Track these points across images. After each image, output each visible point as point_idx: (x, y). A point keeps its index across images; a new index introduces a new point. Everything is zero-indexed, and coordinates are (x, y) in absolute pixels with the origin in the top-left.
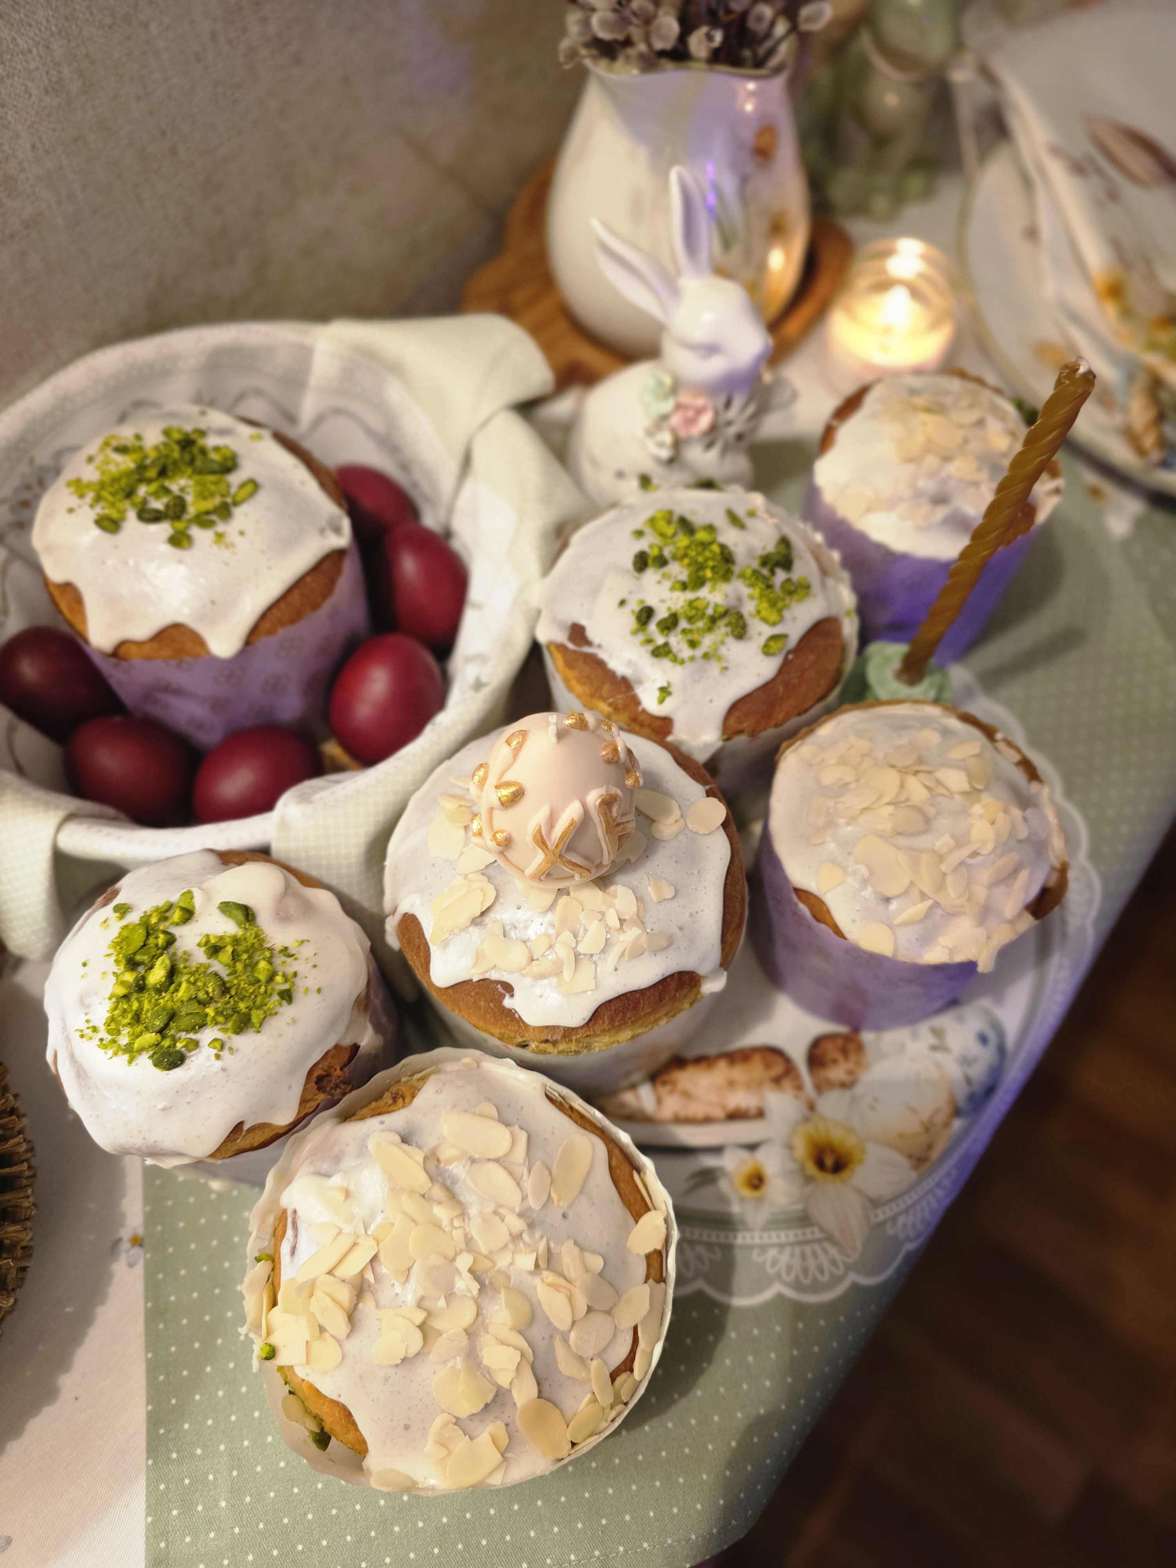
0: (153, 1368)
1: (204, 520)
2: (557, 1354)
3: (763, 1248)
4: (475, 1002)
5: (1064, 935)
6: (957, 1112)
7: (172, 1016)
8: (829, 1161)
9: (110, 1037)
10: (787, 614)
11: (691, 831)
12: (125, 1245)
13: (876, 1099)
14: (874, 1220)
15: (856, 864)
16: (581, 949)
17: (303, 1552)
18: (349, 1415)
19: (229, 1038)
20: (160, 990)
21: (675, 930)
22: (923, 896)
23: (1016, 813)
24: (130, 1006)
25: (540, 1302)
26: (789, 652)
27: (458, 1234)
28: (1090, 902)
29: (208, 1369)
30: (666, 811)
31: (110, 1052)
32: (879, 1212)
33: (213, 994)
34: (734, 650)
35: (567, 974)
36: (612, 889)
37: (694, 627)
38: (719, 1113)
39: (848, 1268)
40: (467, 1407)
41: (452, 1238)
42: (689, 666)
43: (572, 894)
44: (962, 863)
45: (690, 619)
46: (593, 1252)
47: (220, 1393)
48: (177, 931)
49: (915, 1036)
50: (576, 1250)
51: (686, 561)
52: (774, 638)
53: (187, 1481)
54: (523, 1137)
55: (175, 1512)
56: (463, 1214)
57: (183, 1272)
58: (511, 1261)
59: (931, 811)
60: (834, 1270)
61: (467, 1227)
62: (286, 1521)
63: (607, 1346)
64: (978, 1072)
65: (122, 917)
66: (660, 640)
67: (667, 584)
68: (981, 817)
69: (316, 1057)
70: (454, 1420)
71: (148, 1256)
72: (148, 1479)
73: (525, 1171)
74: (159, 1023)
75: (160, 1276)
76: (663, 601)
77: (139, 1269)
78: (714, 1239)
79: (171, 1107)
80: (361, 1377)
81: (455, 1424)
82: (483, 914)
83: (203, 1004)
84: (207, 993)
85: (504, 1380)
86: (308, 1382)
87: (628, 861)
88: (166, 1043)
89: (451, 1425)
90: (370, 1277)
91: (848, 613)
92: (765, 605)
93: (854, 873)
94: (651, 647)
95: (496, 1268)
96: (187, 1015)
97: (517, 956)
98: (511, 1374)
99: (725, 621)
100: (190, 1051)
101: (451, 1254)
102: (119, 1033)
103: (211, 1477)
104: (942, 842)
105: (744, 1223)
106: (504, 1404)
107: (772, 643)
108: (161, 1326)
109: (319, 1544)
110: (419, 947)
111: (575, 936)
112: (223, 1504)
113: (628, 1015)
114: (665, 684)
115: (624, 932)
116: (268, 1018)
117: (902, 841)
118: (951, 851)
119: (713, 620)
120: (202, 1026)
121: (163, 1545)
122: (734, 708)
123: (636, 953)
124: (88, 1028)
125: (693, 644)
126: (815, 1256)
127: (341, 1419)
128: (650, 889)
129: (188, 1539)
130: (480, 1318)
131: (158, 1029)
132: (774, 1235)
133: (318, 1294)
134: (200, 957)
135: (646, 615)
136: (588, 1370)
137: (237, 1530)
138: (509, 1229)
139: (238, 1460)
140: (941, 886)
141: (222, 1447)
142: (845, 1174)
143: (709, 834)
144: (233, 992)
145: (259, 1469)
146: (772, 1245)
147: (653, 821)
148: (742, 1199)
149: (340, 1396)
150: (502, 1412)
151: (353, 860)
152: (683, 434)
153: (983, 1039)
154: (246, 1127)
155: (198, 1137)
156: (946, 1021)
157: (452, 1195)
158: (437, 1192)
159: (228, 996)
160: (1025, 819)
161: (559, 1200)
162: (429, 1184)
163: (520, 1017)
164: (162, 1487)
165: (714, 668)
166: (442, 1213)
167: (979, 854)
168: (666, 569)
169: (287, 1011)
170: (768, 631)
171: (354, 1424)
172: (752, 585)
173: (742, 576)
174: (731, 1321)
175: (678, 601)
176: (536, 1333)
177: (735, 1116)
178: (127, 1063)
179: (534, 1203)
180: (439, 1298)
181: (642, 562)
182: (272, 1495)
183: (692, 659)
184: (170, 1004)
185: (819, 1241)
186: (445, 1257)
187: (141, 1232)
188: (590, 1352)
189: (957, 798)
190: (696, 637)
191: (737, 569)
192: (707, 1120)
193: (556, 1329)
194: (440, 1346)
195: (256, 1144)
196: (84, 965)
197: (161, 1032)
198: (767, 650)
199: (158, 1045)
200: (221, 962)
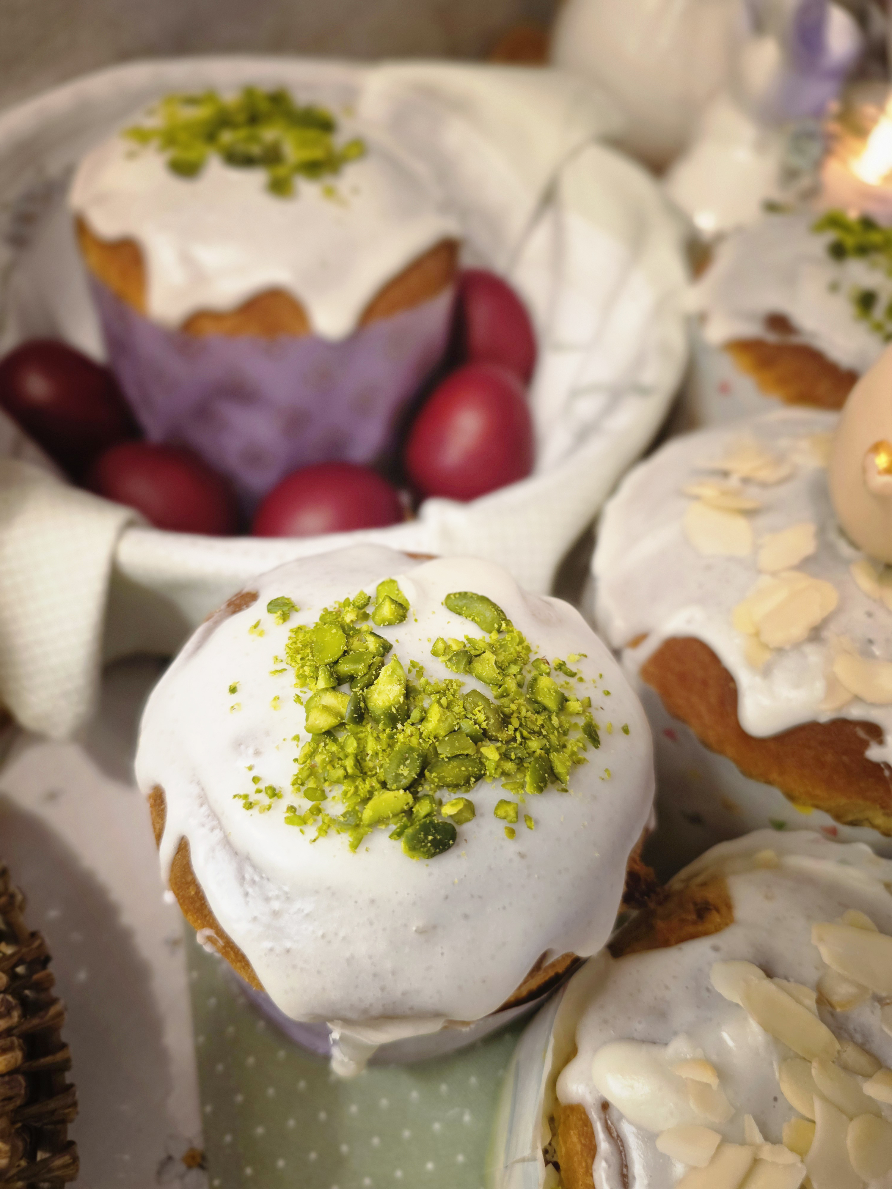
1: (310, 170)
7: (426, 762)
9: (307, 805)
12: (178, 1167)
19: (527, 800)
20: (393, 719)
24: (342, 749)
31: (312, 831)
33: (487, 725)
48: (389, 635)
65: (285, 617)
66: (890, 327)
67: (879, 271)
69: (635, 837)
76: (883, 287)
79: (435, 927)
82: (825, 621)
83: (475, 740)
84: (477, 724)
88: (423, 809)
96: (451, 759)
100: (464, 822)
120: (479, 777)
131: (405, 782)
135: (867, 299)
144: (515, 723)
154: (549, 961)
155: (484, 981)
158: (853, 1055)
159: (511, 728)
162: (838, 1044)
168: (871, 259)
169: (597, 758)
178: (348, 848)
181: (838, 251)
184: (417, 741)
196: (235, 690)
197: (412, 787)
199: (409, 812)
200: (479, 678)
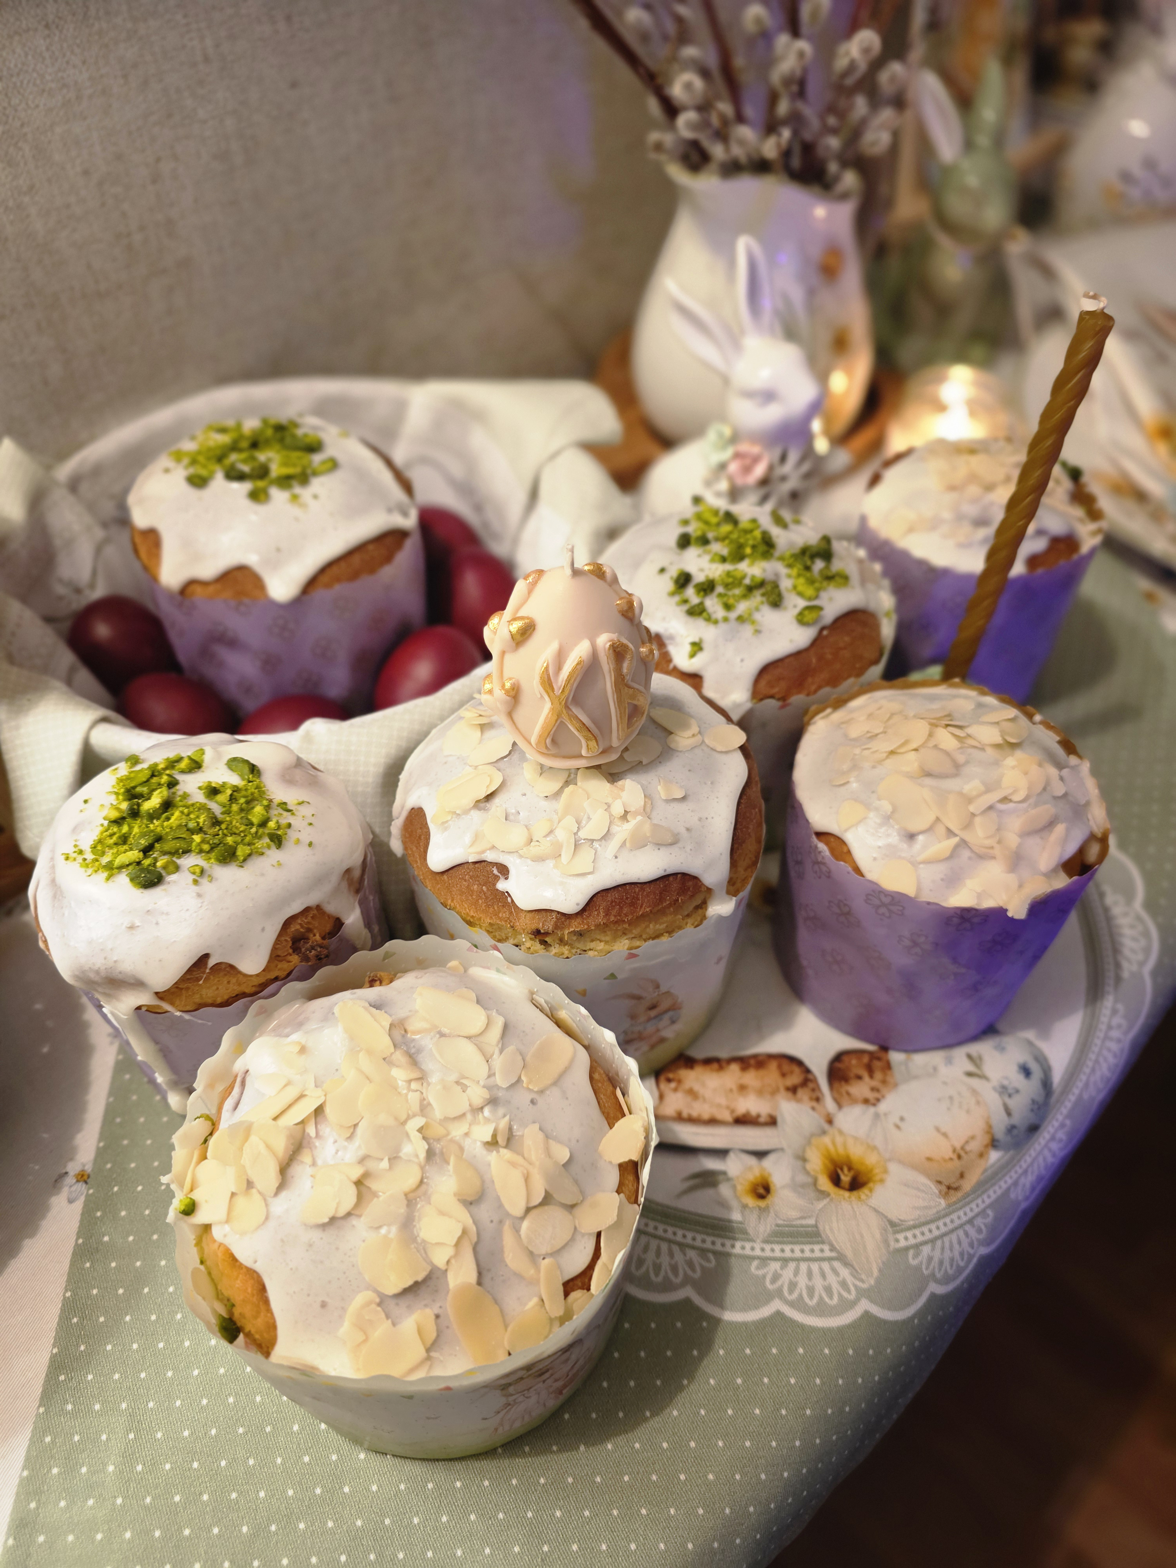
0: (69, 1308)
1: (285, 482)
2: (505, 1243)
3: (764, 1261)
4: (468, 887)
5: (1118, 979)
6: (994, 1143)
7: (159, 839)
8: (846, 1178)
9: (93, 858)
10: (824, 595)
11: (708, 746)
12: (70, 1180)
13: (902, 1119)
14: (893, 1245)
15: (879, 800)
16: (582, 834)
17: (189, 1538)
18: (263, 1289)
19: (211, 867)
20: (153, 816)
21: (683, 831)
22: (950, 833)
23: (1053, 771)
24: (120, 831)
25: (493, 1181)
26: (823, 629)
27: (414, 1098)
28: (1147, 950)
29: (128, 1318)
30: (685, 726)
31: (90, 871)
32: (900, 1237)
33: (203, 826)
34: (767, 616)
35: (565, 858)
36: (620, 783)
37: (730, 593)
38: (727, 1117)
39: (862, 1293)
40: (394, 1284)
41: (407, 1101)
42: (723, 626)
43: (579, 784)
44: (991, 808)
45: (727, 586)
46: (560, 1142)
47: (135, 1346)
48: (181, 777)
49: (949, 1061)
50: (541, 1136)
51: (727, 542)
52: (808, 608)
53: (77, 1438)
54: (499, 1022)
55: (55, 1471)
56: (422, 1078)
57: (123, 1213)
58: (466, 1131)
59: (961, 758)
60: (845, 1294)
61: (424, 1091)
62: (177, 1498)
63: (563, 1247)
64: (1020, 1104)
65: (132, 766)
66: (695, 600)
67: (707, 558)
68: (1013, 768)
69: (296, 907)
70: (378, 1300)
71: (91, 1191)
72: (35, 1428)
73: (497, 1052)
74: (143, 842)
75: (99, 1214)
76: (702, 570)
77: (79, 1205)
78: (708, 1245)
80: (282, 1241)
81: (379, 1305)
82: (489, 797)
83: (192, 832)
84: (198, 824)
85: (440, 1258)
86: (225, 1246)
87: (641, 762)
88: (147, 862)
89: (374, 1306)
90: (311, 1130)
91: (887, 614)
92: (801, 580)
93: (877, 809)
94: (686, 607)
95: (449, 1137)
96: (173, 839)
97: (516, 836)
98: (449, 1252)
99: (762, 591)
100: (169, 874)
101: (404, 1117)
102: (103, 853)
103: (104, 1437)
104: (972, 786)
105: (745, 1232)
106: (437, 1291)
107: (806, 612)
108: (88, 1265)
109: (209, 1530)
110: (420, 837)
111: (579, 822)
112: (111, 1468)
113: (625, 910)
114: (697, 640)
115: (628, 821)
116: (254, 857)
117: (928, 781)
118: (979, 795)
119: (750, 589)
120: (187, 851)
121: (33, 1505)
122: (765, 670)
123: (638, 843)
124: (75, 852)
125: (728, 607)
126: (823, 1275)
127: (253, 1295)
128: (659, 788)
129: (63, 1504)
130: (424, 1187)
131: (142, 847)
132: (777, 1248)
133: (254, 1139)
134: (200, 797)
135: (683, 580)
136: (538, 1270)
137: (119, 1501)
138: (469, 1100)
139: (138, 1422)
140: (968, 825)
141: (124, 1406)
142: (863, 1193)
143: (726, 752)
144: (223, 826)
145: (159, 1435)
146: (775, 1259)
147: (671, 733)
148: (745, 1206)
149: (255, 1262)
150: (434, 1301)
151: (370, 780)
152: (739, 481)
153: (1026, 1071)
154: (211, 962)
155: (160, 961)
156: (984, 1048)
157: (413, 1060)
158: (399, 1057)
159: (218, 828)
160: (1062, 779)
161: (529, 1083)
162: (392, 1049)
163: (512, 901)
164: (48, 1439)
165: (747, 630)
166: (400, 1074)
167: (1011, 801)
168: (709, 547)
169: (274, 855)
170: (802, 603)
171: (267, 1302)
172: (790, 566)
173: (781, 559)
174: (720, 1337)
175: (717, 571)
176: (485, 1212)
177: (742, 1121)
179: (500, 1080)
180: (382, 1159)
181: (684, 542)
182: (168, 1466)
183: (726, 620)
184: (159, 829)
185: (830, 1259)
186: (396, 1119)
187: (89, 1168)
188: (544, 1249)
189: (990, 751)
190: (731, 601)
191: (777, 553)
192: (713, 1122)
193: (508, 1214)
194: (374, 1209)
195: (219, 1000)
196: (86, 802)
197: (147, 850)
198: (801, 620)
199: (139, 863)
200: (217, 802)
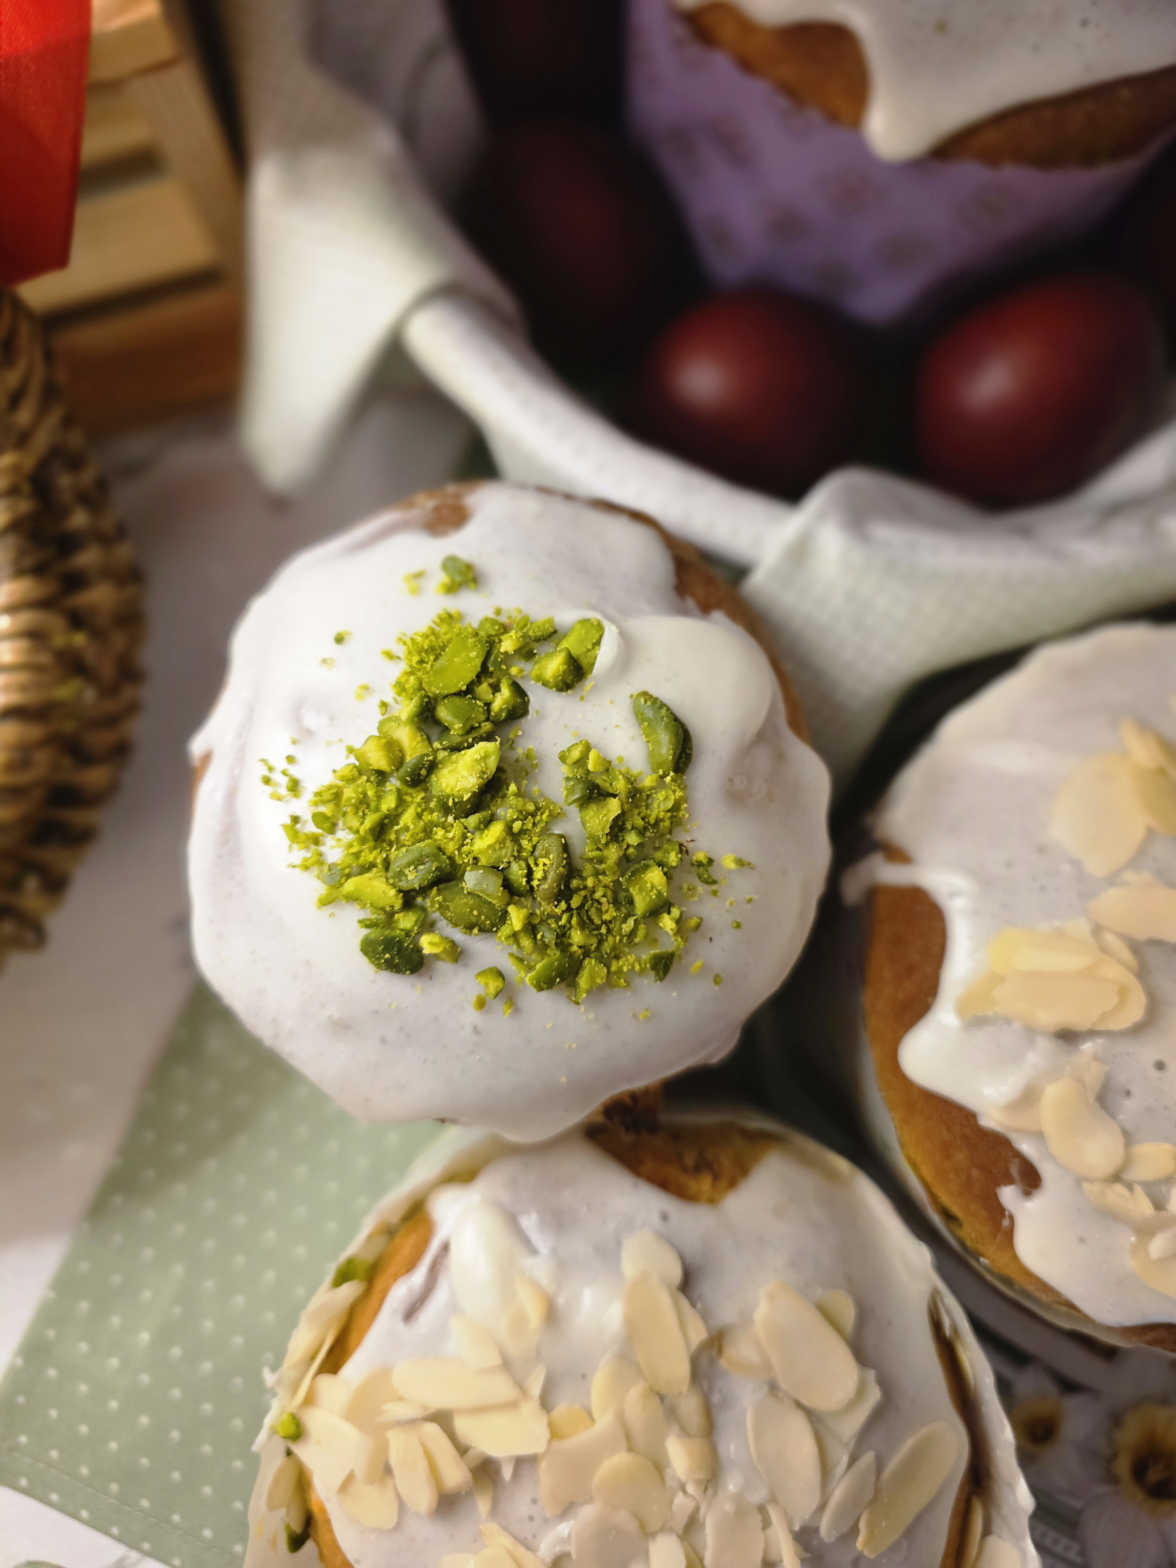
4: (946, 1144)
7: (446, 878)
8: (1154, 1475)
9: (311, 828)
19: (525, 984)
20: (450, 809)
27: (682, 1507)
41: (670, 1505)
54: (873, 1396)
56: (709, 1481)
61: (703, 1504)
65: (452, 589)
79: (349, 1027)
82: (1090, 1033)
83: (512, 892)
88: (404, 921)
90: (508, 1475)
96: (472, 892)
100: (440, 960)
101: (654, 1527)
116: (607, 987)
120: (487, 931)
121: (52, 1333)
129: (84, 1346)
131: (404, 885)
139: (190, 1297)
142: (1164, 1508)
157: (710, 1421)
158: (691, 1407)
159: (564, 903)
161: (867, 1541)
162: (685, 1386)
163: (1011, 1230)
164: (86, 1267)
169: (648, 993)
178: (315, 899)
184: (453, 849)
186: (641, 1525)
196: (340, 639)
197: (412, 896)
